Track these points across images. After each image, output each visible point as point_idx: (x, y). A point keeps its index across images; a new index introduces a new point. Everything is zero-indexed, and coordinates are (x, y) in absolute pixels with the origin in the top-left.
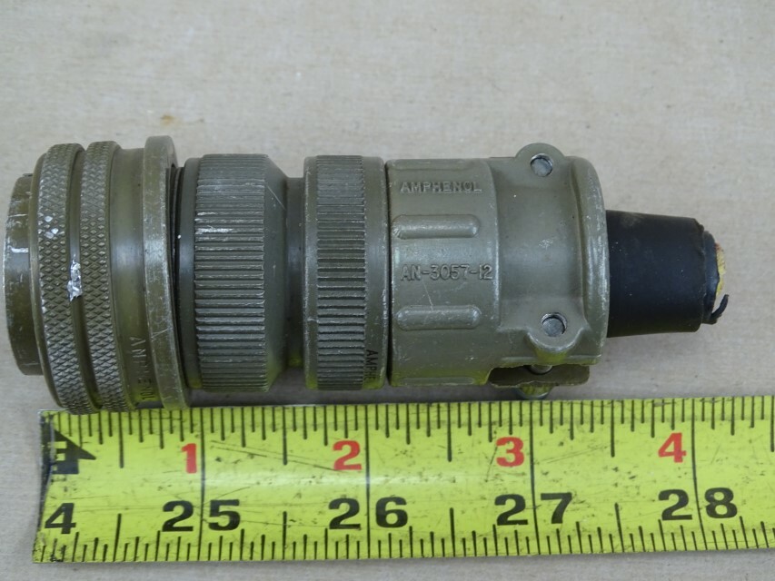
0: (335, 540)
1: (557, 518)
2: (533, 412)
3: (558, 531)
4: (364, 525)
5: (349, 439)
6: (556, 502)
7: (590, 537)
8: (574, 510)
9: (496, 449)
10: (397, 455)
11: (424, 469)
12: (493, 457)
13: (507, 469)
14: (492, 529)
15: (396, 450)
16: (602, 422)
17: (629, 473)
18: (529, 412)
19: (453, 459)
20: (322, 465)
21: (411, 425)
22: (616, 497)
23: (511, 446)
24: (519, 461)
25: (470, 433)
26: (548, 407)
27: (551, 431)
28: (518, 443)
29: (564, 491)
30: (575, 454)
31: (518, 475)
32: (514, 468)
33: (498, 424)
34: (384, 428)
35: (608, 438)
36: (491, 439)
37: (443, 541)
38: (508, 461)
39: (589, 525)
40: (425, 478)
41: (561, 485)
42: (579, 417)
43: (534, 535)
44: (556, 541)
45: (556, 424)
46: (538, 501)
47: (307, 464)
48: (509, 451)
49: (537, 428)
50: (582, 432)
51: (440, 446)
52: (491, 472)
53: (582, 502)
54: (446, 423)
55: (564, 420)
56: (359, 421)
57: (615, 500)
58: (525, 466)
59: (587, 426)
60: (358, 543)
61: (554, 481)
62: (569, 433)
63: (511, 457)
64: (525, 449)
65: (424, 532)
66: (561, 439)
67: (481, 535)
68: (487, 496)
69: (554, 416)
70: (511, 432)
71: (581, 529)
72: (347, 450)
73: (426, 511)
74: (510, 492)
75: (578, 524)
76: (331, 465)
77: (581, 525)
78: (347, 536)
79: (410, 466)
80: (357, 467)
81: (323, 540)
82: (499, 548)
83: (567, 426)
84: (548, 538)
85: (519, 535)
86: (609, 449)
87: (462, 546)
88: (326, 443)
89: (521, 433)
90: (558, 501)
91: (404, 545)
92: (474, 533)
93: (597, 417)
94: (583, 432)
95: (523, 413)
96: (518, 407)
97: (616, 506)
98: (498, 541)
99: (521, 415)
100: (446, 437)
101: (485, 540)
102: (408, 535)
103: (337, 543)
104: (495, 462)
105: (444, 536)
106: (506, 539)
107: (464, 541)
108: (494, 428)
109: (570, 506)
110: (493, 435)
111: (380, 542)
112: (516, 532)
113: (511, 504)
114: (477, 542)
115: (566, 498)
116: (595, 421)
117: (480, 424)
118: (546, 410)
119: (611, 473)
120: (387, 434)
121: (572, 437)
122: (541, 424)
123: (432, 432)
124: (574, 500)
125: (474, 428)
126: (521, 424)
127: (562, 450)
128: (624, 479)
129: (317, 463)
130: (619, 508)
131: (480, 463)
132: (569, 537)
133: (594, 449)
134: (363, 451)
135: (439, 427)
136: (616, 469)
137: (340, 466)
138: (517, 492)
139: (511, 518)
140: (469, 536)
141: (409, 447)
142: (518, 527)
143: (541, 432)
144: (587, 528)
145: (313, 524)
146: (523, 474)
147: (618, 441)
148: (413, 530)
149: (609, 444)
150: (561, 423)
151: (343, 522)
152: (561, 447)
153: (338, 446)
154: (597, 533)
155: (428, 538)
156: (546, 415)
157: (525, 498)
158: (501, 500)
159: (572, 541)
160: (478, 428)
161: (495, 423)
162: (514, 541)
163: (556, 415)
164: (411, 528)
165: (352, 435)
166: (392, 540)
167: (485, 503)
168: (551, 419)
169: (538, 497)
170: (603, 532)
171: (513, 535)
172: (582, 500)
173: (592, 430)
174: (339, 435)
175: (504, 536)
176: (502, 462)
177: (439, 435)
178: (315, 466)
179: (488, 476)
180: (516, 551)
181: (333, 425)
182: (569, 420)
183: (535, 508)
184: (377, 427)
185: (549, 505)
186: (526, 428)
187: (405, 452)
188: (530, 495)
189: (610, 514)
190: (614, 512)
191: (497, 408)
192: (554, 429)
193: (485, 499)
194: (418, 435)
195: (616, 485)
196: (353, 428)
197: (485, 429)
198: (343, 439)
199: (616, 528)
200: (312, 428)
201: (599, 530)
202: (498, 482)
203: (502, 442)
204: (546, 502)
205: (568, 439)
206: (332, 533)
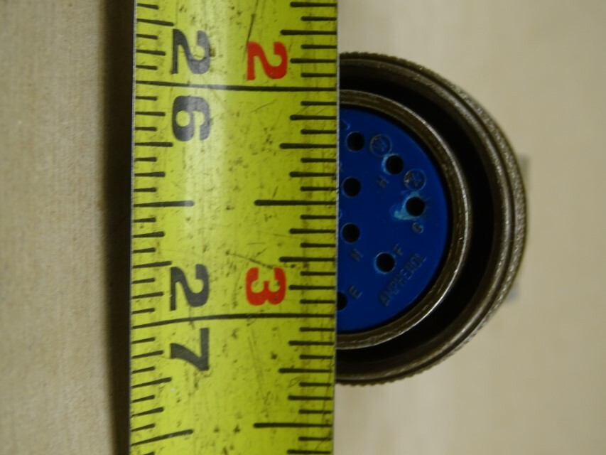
0: (160, 36)
1: (178, 351)
2: (320, 319)
3: (160, 353)
4: (176, 78)
5: (290, 65)
6: (196, 349)
7: (152, 397)
8: (186, 374)
9: (270, 267)
10: (266, 129)
11: (246, 167)
12: (259, 263)
13: (242, 282)
14: (166, 260)
15: (273, 129)
16: (302, 412)
17: (232, 448)
18: (320, 312)
19: (258, 207)
20: (255, 26)
21: (307, 150)
22: (201, 430)
23: (274, 287)
24: (254, 298)
25: (293, 231)
26: (326, 339)
27: (292, 343)
28: (277, 298)
29: (212, 360)
30: (260, 375)
31: (235, 296)
32: (243, 291)
33: (305, 270)
34: (303, 113)
35: (279, 420)
36: (283, 260)
37: (153, 190)
38: (254, 283)
39: (166, 396)
40: (235, 167)
41: (219, 356)
42: (311, 381)
43: (157, 320)
44: (148, 351)
45: (302, 350)
46: (199, 325)
47: (257, 4)
48: (266, 284)
49: (298, 323)
50: (289, 383)
51: (277, 189)
52: (239, 259)
53: (196, 385)
54: (309, 199)
55: (307, 361)
56: (314, 79)
57: (197, 430)
58: (245, 307)
59: (297, 391)
60: (154, 68)
61: (225, 346)
62: (288, 366)
63: (257, 288)
64: (268, 307)
65: (165, 164)
66: (280, 355)
67: (158, 244)
68: (207, 253)
69: (313, 347)
70: (293, 287)
71: (162, 385)
72: (275, 61)
73: (191, 167)
74: (212, 285)
75: (168, 380)
76: (254, 38)
77: (167, 384)
78: (163, 54)
79: (251, 147)
80: (251, 75)
81: (160, 18)
82: (142, 269)
83: (298, 364)
84: (152, 339)
85: (158, 298)
86: (264, 420)
87: (146, 216)
88: (284, 33)
89: (291, 302)
90: (198, 352)
91: (150, 133)
92: (161, 234)
93: (309, 405)
94: (290, 386)
95: (319, 305)
96: (328, 298)
97: (190, 432)
98: (151, 269)
99: (316, 302)
100: (288, 198)
101: (152, 250)
102: (163, 141)
103: (154, 37)
104: (252, 265)
105: (159, 191)
106: (152, 280)
107: (152, 220)
108: (300, 264)
109: (192, 368)
110: (289, 264)
111: (154, 99)
112: (161, 294)
113: (197, 286)
114: (151, 239)
115: (202, 363)
116: (304, 402)
117: (305, 245)
118: (322, 336)
119: (233, 423)
120: (294, 118)
121: (283, 371)
122: (303, 330)
123: (297, 179)
124: (199, 374)
125: (301, 238)
126: (304, 302)
127: (266, 357)
128: (224, 441)
129: (258, 20)
130: (187, 436)
131: (251, 244)
132: (152, 369)
133: (266, 400)
134: (272, 83)
135: (303, 189)
136: (237, 430)
137: (253, 50)
138: (211, 295)
139: (179, 286)
140: (158, 227)
141: (276, 146)
142: (167, 297)
143: (291, 329)
144: (163, 393)
145: (180, 7)
146: (235, 304)
147: (275, 432)
148: (169, 148)
149: (272, 420)
150: (303, 357)
151: (180, 48)
152: (269, 356)
153: (279, 49)
154: (156, 407)
155: (157, 170)
156: (315, 336)
157: (204, 306)
158: (202, 272)
159: (147, 373)
160: (300, 242)
161: (306, 266)
162: (149, 291)
163: (315, 350)
164: (170, 145)
165: (294, 69)
166: (156, 117)
167: (199, 250)
168: (309, 343)
169: (205, 324)
170: (158, 415)
171: (158, 290)
172: (200, 384)
173: (292, 398)
174: (295, 51)
175: (157, 277)
176: (252, 275)
177: (291, 189)
178: (253, 16)
179: (235, 255)
180: (138, 294)
181: (309, 43)
182: (307, 367)
183: (191, 320)
184: (305, 104)
185: (194, 340)
186: (297, 309)
187: (269, 141)
188: (207, 313)
189: (179, 424)
190: (182, 428)
191: (327, 270)
192: (295, 347)
193: (204, 250)
194: (293, 160)
195: (217, 430)
196: (304, 71)
197: (299, 252)
198: (290, 56)
199: (163, 433)
200: (306, 15)
201: (160, 410)
202: (226, 270)
203: (280, 275)
204: (197, 334)
205: (280, 366)
206: (168, 31)
